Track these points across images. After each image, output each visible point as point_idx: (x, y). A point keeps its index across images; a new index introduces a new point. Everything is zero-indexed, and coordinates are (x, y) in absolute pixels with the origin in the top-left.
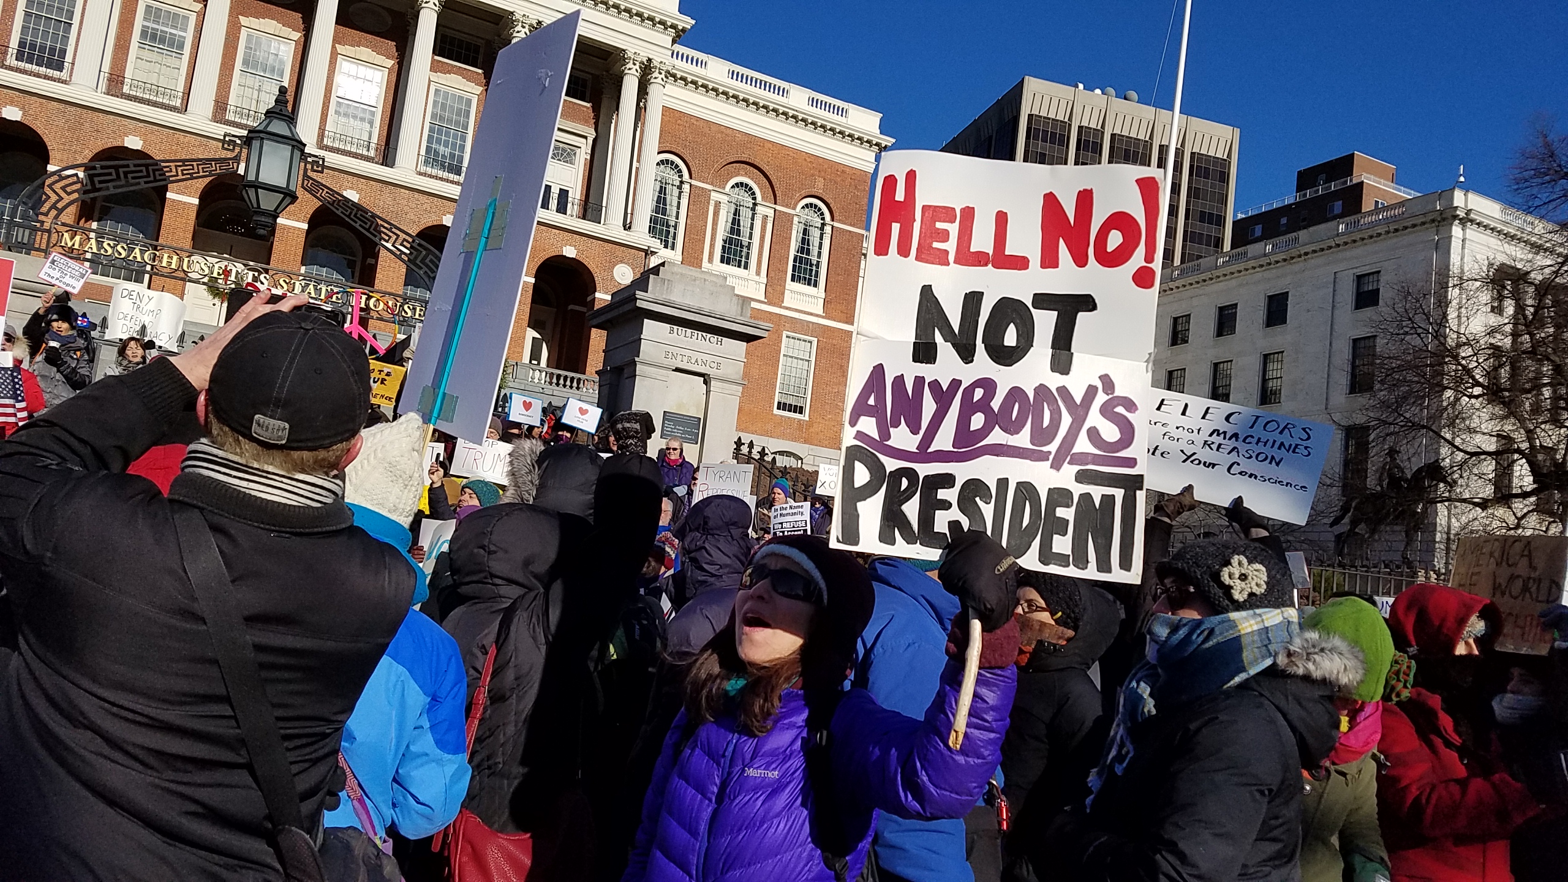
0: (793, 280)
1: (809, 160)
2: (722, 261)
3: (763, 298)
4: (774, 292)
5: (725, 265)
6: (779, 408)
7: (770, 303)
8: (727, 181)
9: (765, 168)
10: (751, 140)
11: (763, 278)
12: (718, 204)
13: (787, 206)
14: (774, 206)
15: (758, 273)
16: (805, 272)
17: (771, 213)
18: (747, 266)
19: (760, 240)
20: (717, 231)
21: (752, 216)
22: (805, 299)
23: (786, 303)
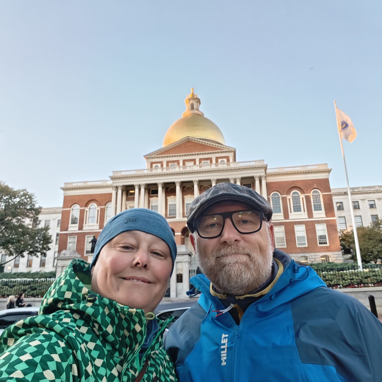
0: (315, 210)
1: (310, 181)
2: (294, 211)
3: (308, 218)
4: (310, 214)
6: (320, 244)
7: (310, 218)
8: (290, 193)
9: (300, 186)
10: (293, 182)
11: (306, 212)
12: (289, 199)
13: (308, 193)
14: (304, 195)
15: (304, 211)
16: (318, 208)
17: (304, 197)
18: (301, 211)
19: (303, 204)
20: (291, 205)
21: (299, 199)
22: (320, 215)
23: (314, 217)
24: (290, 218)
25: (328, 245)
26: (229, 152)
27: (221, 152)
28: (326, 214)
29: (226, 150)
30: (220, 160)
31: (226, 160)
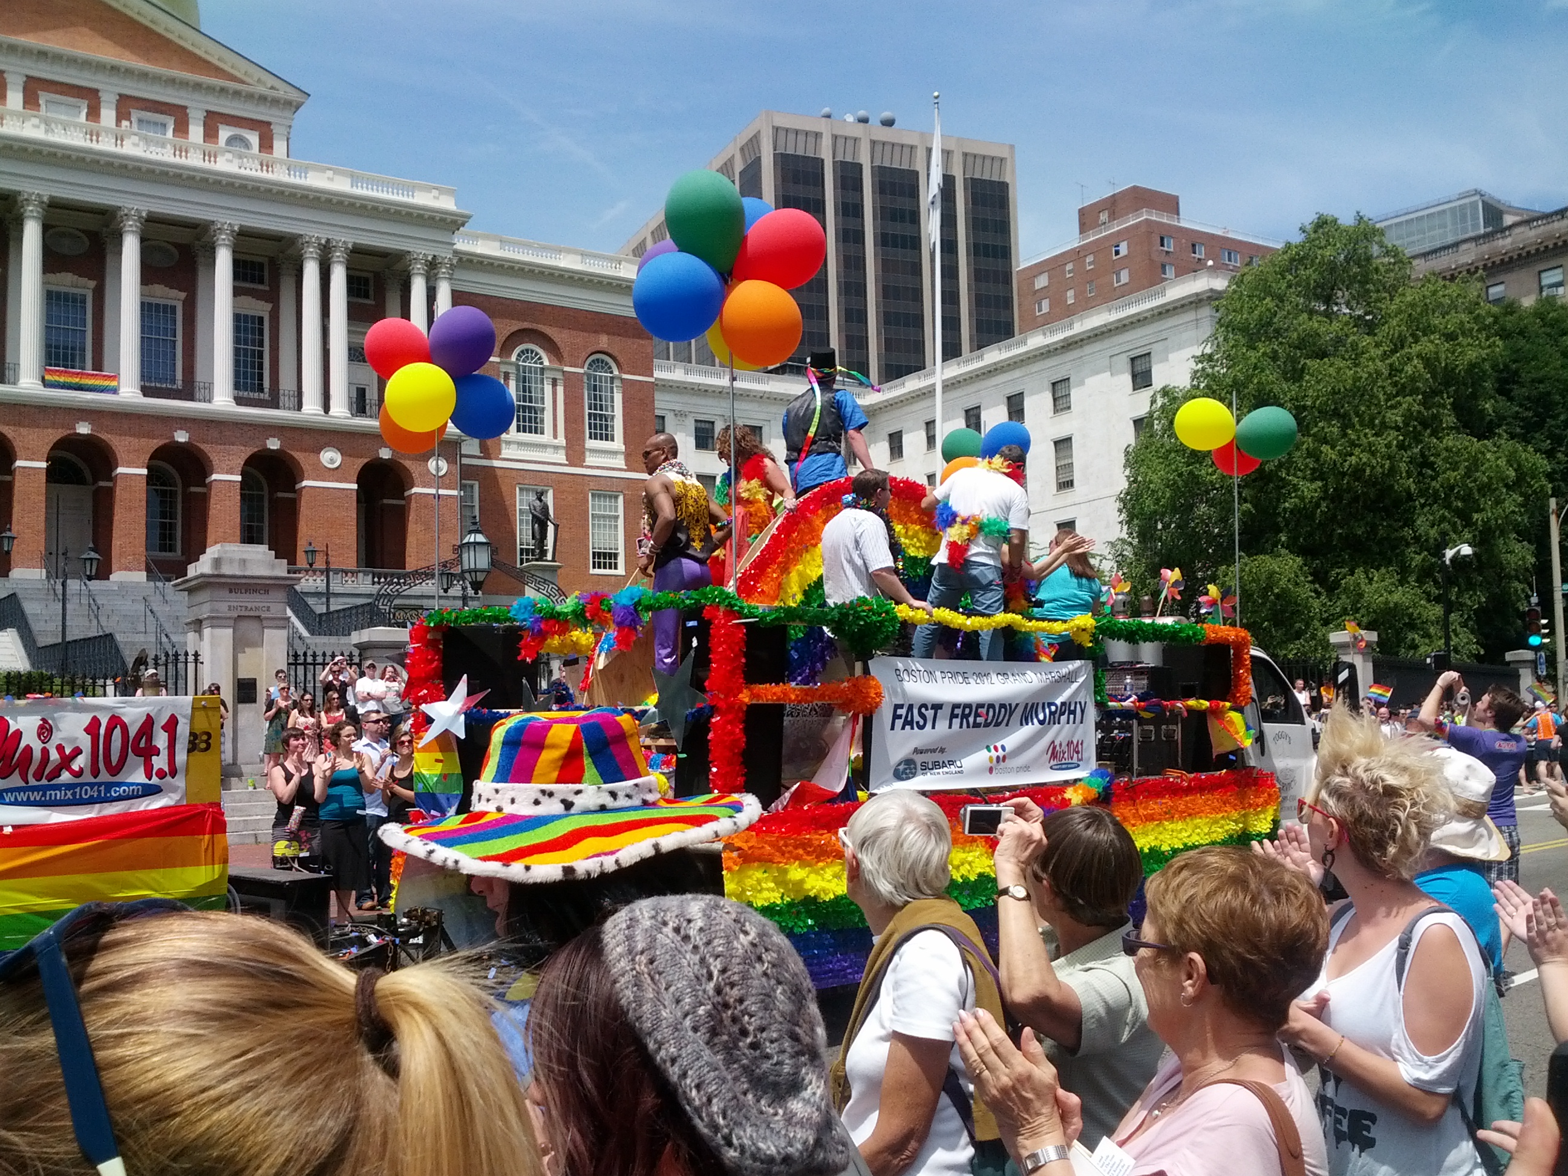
0: (590, 437)
1: (589, 317)
3: (564, 461)
4: (575, 453)
5: (521, 434)
6: (594, 567)
7: (571, 465)
8: (511, 351)
9: (548, 332)
11: (561, 440)
12: (507, 375)
13: (575, 366)
14: (560, 367)
15: (555, 437)
16: (602, 429)
17: (559, 376)
18: (542, 431)
21: (542, 380)
22: (606, 455)
23: (589, 461)
24: (502, 456)
25: (621, 571)
26: (275, 102)
27: (237, 94)
28: (628, 456)
29: (261, 90)
30: (225, 133)
31: (254, 138)
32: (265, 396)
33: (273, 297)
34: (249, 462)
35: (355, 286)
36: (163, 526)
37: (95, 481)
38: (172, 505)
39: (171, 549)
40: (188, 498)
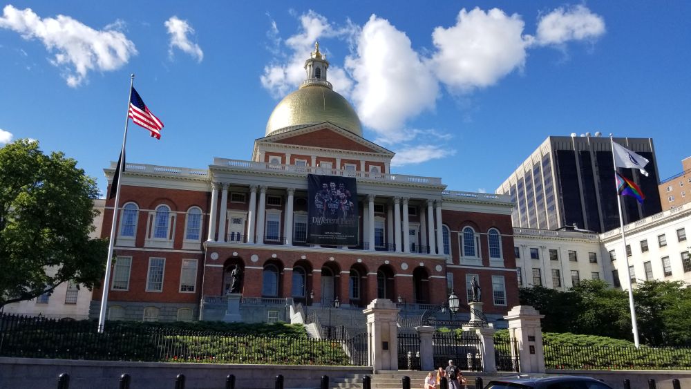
0: (491, 256)
1: (489, 216)
2: (465, 254)
3: (481, 265)
5: (467, 256)
6: (495, 303)
7: (484, 266)
8: (462, 229)
9: (475, 221)
10: (467, 213)
12: (461, 236)
13: (484, 233)
14: (480, 233)
15: (479, 257)
16: (496, 254)
17: (479, 236)
18: (474, 255)
19: (477, 246)
20: (462, 245)
21: (473, 238)
22: (497, 263)
23: (491, 265)
24: (461, 264)
25: (505, 304)
26: (385, 157)
27: (374, 155)
28: (505, 263)
29: (382, 154)
30: (371, 167)
31: (379, 168)
32: (384, 247)
33: (386, 216)
34: (379, 268)
35: (411, 211)
36: (354, 289)
37: (335, 275)
38: (357, 282)
39: (357, 297)
40: (361, 280)
